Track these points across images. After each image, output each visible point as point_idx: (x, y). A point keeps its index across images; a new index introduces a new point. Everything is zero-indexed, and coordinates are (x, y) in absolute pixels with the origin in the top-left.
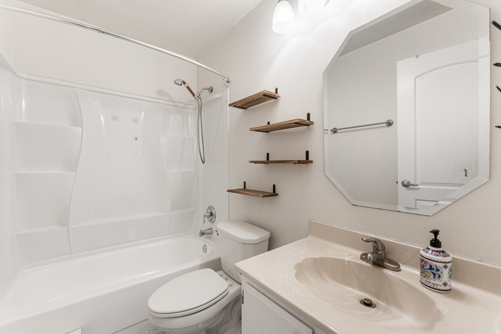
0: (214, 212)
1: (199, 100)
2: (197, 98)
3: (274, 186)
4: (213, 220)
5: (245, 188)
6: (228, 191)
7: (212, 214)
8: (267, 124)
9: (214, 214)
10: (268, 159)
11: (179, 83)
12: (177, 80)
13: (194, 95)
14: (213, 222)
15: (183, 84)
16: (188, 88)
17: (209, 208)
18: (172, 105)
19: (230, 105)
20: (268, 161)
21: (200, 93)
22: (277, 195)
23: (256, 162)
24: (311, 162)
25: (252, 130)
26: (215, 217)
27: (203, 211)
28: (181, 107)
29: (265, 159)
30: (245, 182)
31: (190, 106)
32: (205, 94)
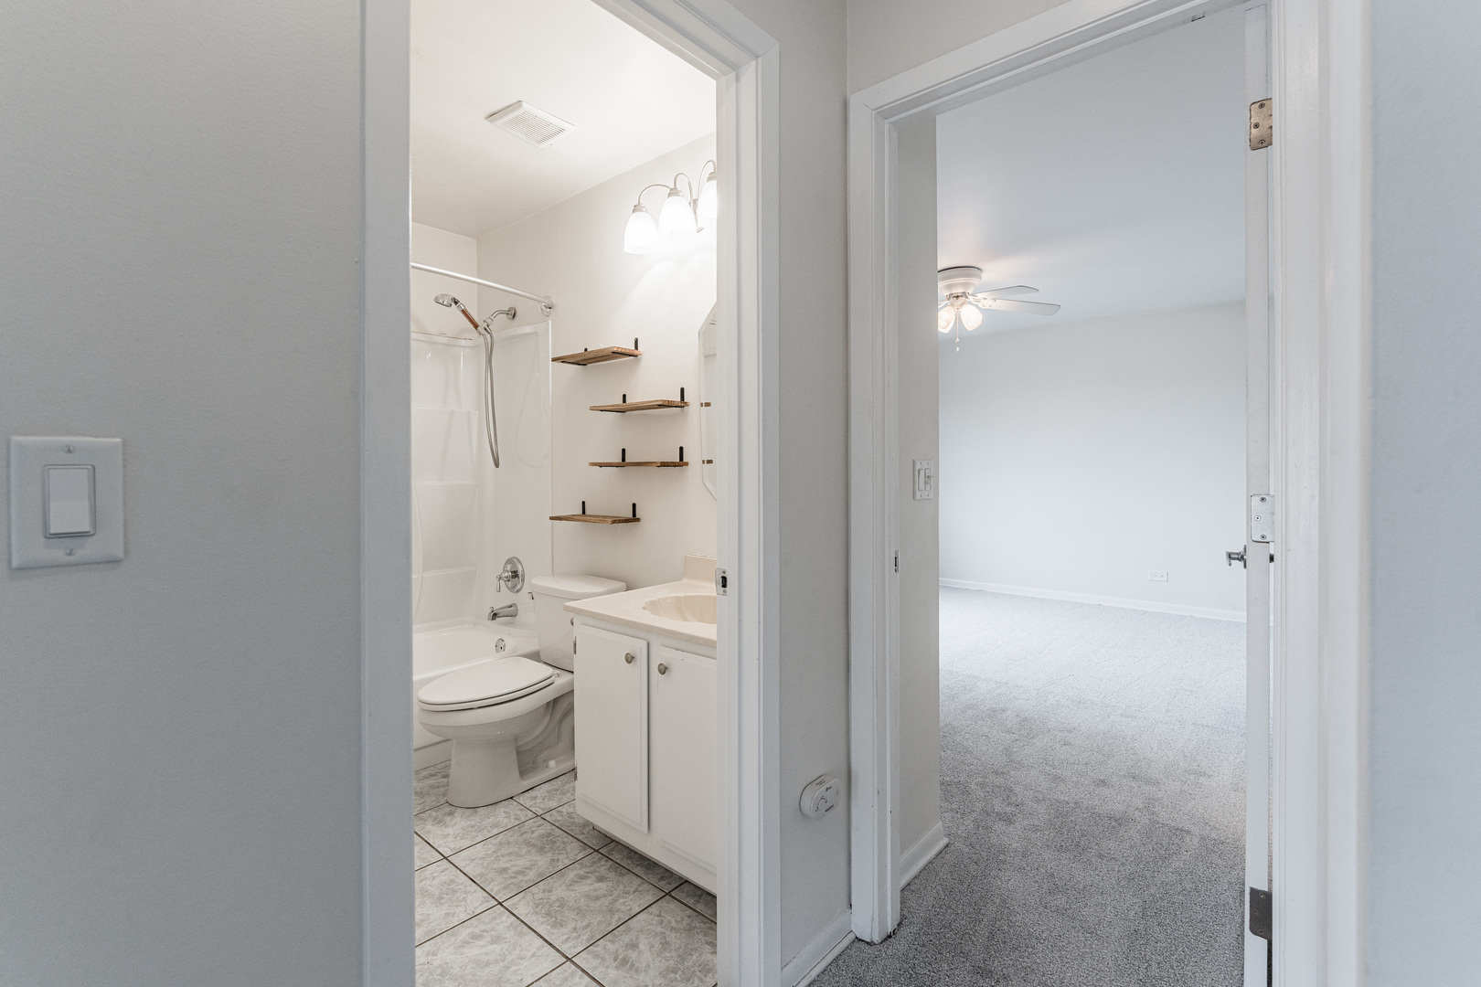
0: (520, 569)
1: (488, 336)
2: (483, 332)
3: (634, 505)
4: (519, 587)
5: (584, 512)
6: (551, 518)
7: (515, 574)
8: (620, 401)
9: (520, 573)
10: (624, 460)
11: (445, 303)
12: (443, 296)
13: (476, 326)
14: (518, 591)
15: (453, 304)
16: (464, 312)
17: (510, 561)
18: (422, 341)
19: (554, 360)
20: (623, 462)
21: (489, 321)
22: (638, 520)
23: (601, 465)
24: (687, 464)
25: (592, 409)
26: (523, 580)
27: (497, 567)
28: (443, 344)
29: (619, 460)
30: (584, 503)
31: (463, 342)
32: (500, 324)
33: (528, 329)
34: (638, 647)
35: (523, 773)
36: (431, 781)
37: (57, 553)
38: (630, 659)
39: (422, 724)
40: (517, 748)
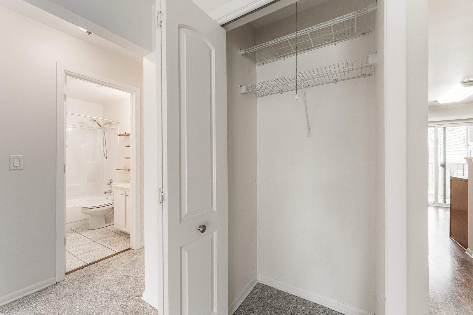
0: (112, 182)
1: (104, 129)
5: (125, 168)
6: (116, 170)
11: (93, 121)
13: (101, 126)
15: (95, 121)
16: (98, 123)
17: (110, 180)
19: (117, 135)
21: (104, 125)
23: (127, 158)
25: (124, 146)
27: (107, 182)
30: (125, 166)
32: (107, 126)
33: (113, 127)
34: (124, 192)
35: (106, 223)
36: (85, 226)
37: (15, 168)
38: (122, 195)
39: (82, 212)
40: (105, 218)
